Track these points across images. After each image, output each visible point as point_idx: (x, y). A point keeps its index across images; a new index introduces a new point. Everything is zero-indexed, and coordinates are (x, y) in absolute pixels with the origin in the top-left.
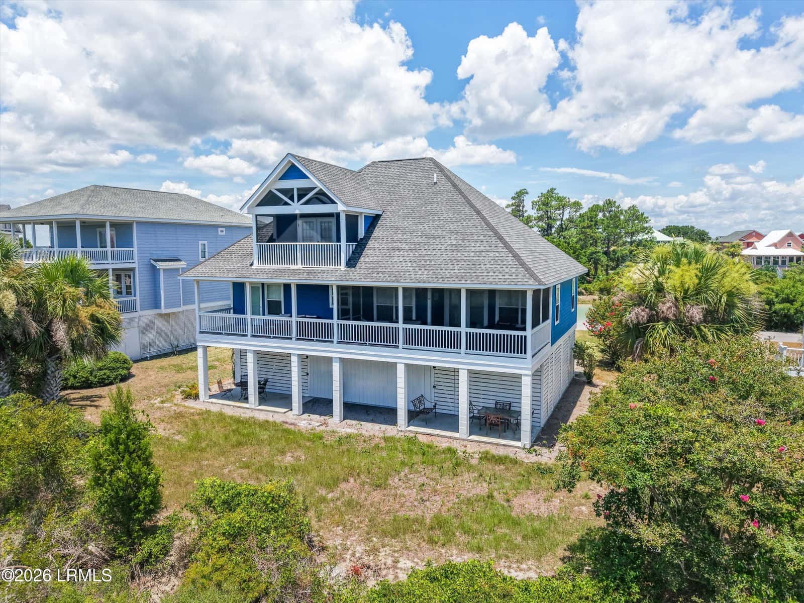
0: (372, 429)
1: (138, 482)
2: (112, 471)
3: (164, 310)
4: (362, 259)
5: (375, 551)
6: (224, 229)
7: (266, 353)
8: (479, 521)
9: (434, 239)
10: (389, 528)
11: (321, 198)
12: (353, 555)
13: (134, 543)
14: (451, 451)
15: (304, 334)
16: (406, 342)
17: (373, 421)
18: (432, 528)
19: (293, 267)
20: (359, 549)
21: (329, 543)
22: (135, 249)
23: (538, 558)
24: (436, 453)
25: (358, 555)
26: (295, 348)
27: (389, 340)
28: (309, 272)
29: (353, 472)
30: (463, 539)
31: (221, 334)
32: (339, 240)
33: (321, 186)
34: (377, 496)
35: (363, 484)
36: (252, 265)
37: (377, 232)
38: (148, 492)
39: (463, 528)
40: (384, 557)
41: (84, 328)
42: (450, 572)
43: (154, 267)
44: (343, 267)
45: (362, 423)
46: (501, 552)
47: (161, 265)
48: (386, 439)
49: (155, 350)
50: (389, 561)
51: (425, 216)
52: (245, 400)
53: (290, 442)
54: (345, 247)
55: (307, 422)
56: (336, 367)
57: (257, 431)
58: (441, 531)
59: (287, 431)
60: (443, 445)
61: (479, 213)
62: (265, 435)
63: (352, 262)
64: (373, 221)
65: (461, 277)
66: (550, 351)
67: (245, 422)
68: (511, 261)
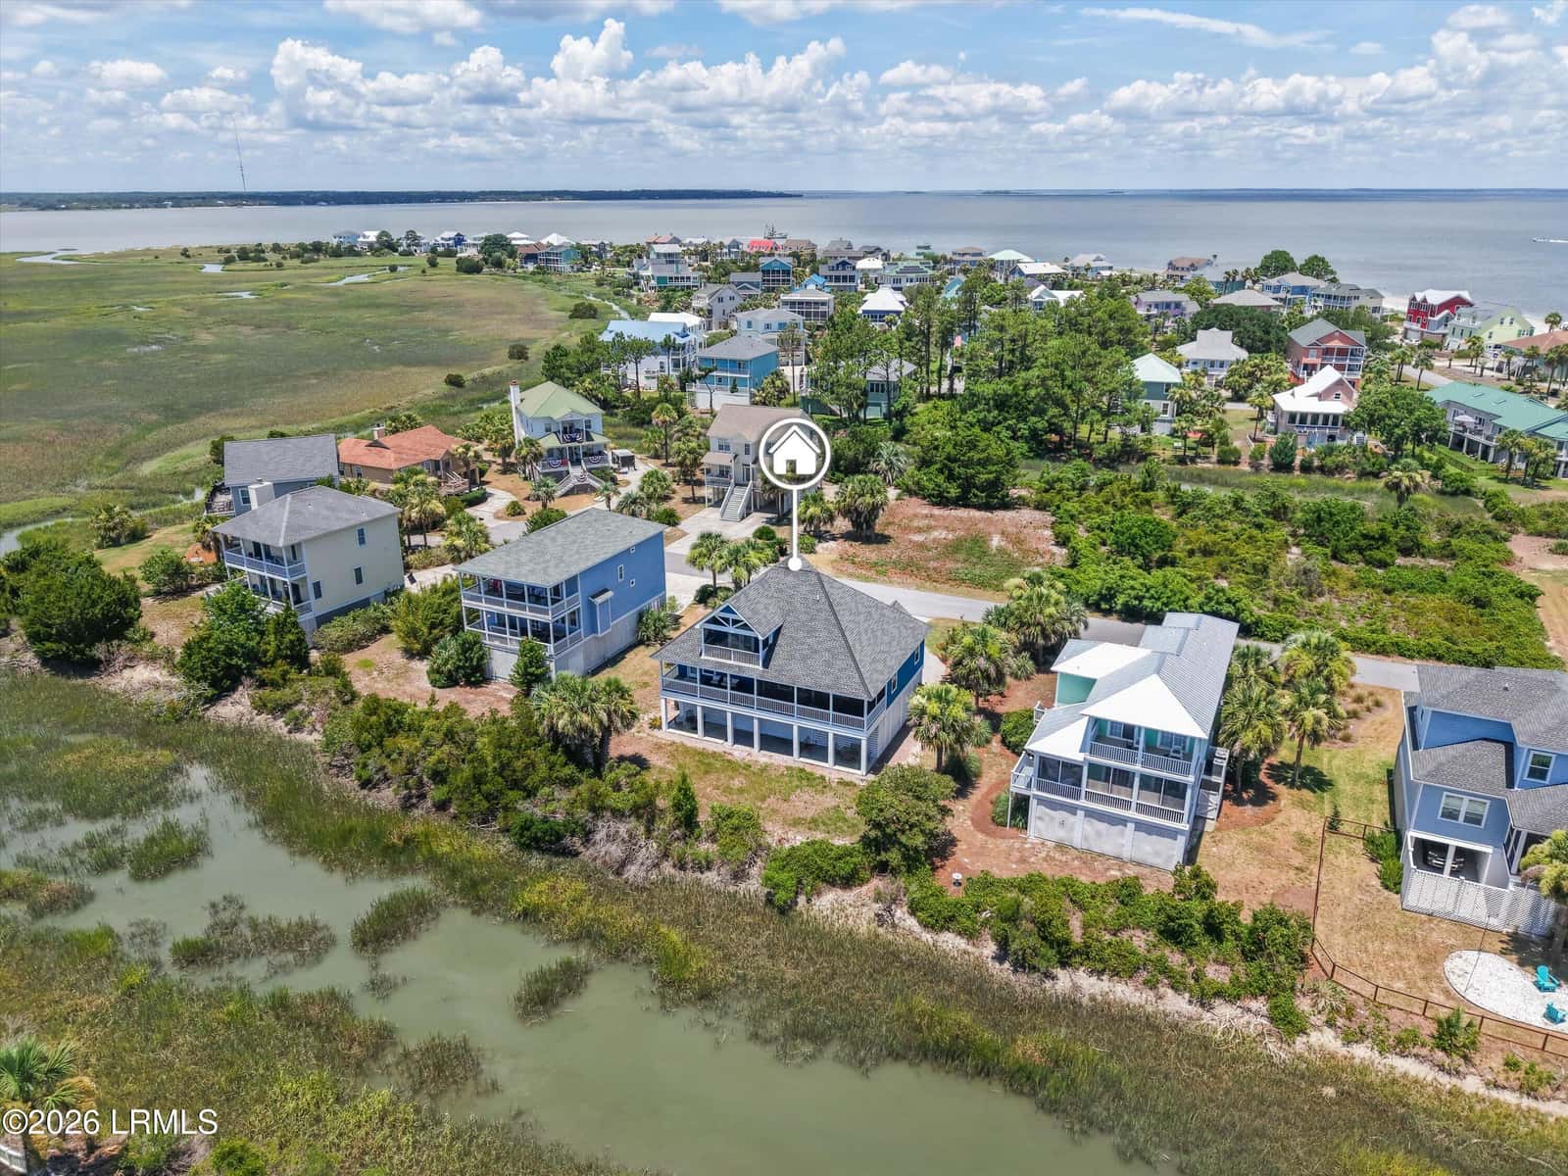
0: (778, 759)
1: (694, 808)
2: (685, 805)
3: (600, 634)
4: (772, 662)
5: (786, 832)
7: (709, 708)
9: (816, 652)
10: (792, 822)
11: (745, 627)
12: (778, 834)
13: (690, 832)
14: (823, 778)
15: (734, 701)
16: (798, 714)
17: (779, 752)
18: (810, 823)
19: (728, 662)
20: (780, 831)
21: (769, 830)
22: (580, 592)
23: (851, 835)
24: (814, 779)
25: (780, 834)
26: (729, 709)
27: (789, 712)
28: (739, 668)
29: (772, 792)
30: (823, 827)
31: (678, 693)
32: (758, 652)
33: (745, 621)
34: (785, 805)
35: (778, 799)
36: (701, 655)
37: (780, 640)
39: (823, 823)
40: (790, 835)
42: (814, 843)
43: (592, 603)
44: (760, 668)
45: (773, 754)
47: (599, 600)
48: (788, 768)
49: (594, 665)
50: (792, 837)
51: (811, 632)
52: (694, 729)
53: (734, 770)
54: (762, 653)
55: (739, 752)
56: (756, 722)
57: (712, 760)
58: (814, 823)
59: (729, 761)
60: (818, 773)
61: (844, 635)
62: (718, 765)
63: (766, 664)
64: (777, 633)
65: (828, 687)
66: (886, 712)
67: (702, 753)
68: (857, 679)
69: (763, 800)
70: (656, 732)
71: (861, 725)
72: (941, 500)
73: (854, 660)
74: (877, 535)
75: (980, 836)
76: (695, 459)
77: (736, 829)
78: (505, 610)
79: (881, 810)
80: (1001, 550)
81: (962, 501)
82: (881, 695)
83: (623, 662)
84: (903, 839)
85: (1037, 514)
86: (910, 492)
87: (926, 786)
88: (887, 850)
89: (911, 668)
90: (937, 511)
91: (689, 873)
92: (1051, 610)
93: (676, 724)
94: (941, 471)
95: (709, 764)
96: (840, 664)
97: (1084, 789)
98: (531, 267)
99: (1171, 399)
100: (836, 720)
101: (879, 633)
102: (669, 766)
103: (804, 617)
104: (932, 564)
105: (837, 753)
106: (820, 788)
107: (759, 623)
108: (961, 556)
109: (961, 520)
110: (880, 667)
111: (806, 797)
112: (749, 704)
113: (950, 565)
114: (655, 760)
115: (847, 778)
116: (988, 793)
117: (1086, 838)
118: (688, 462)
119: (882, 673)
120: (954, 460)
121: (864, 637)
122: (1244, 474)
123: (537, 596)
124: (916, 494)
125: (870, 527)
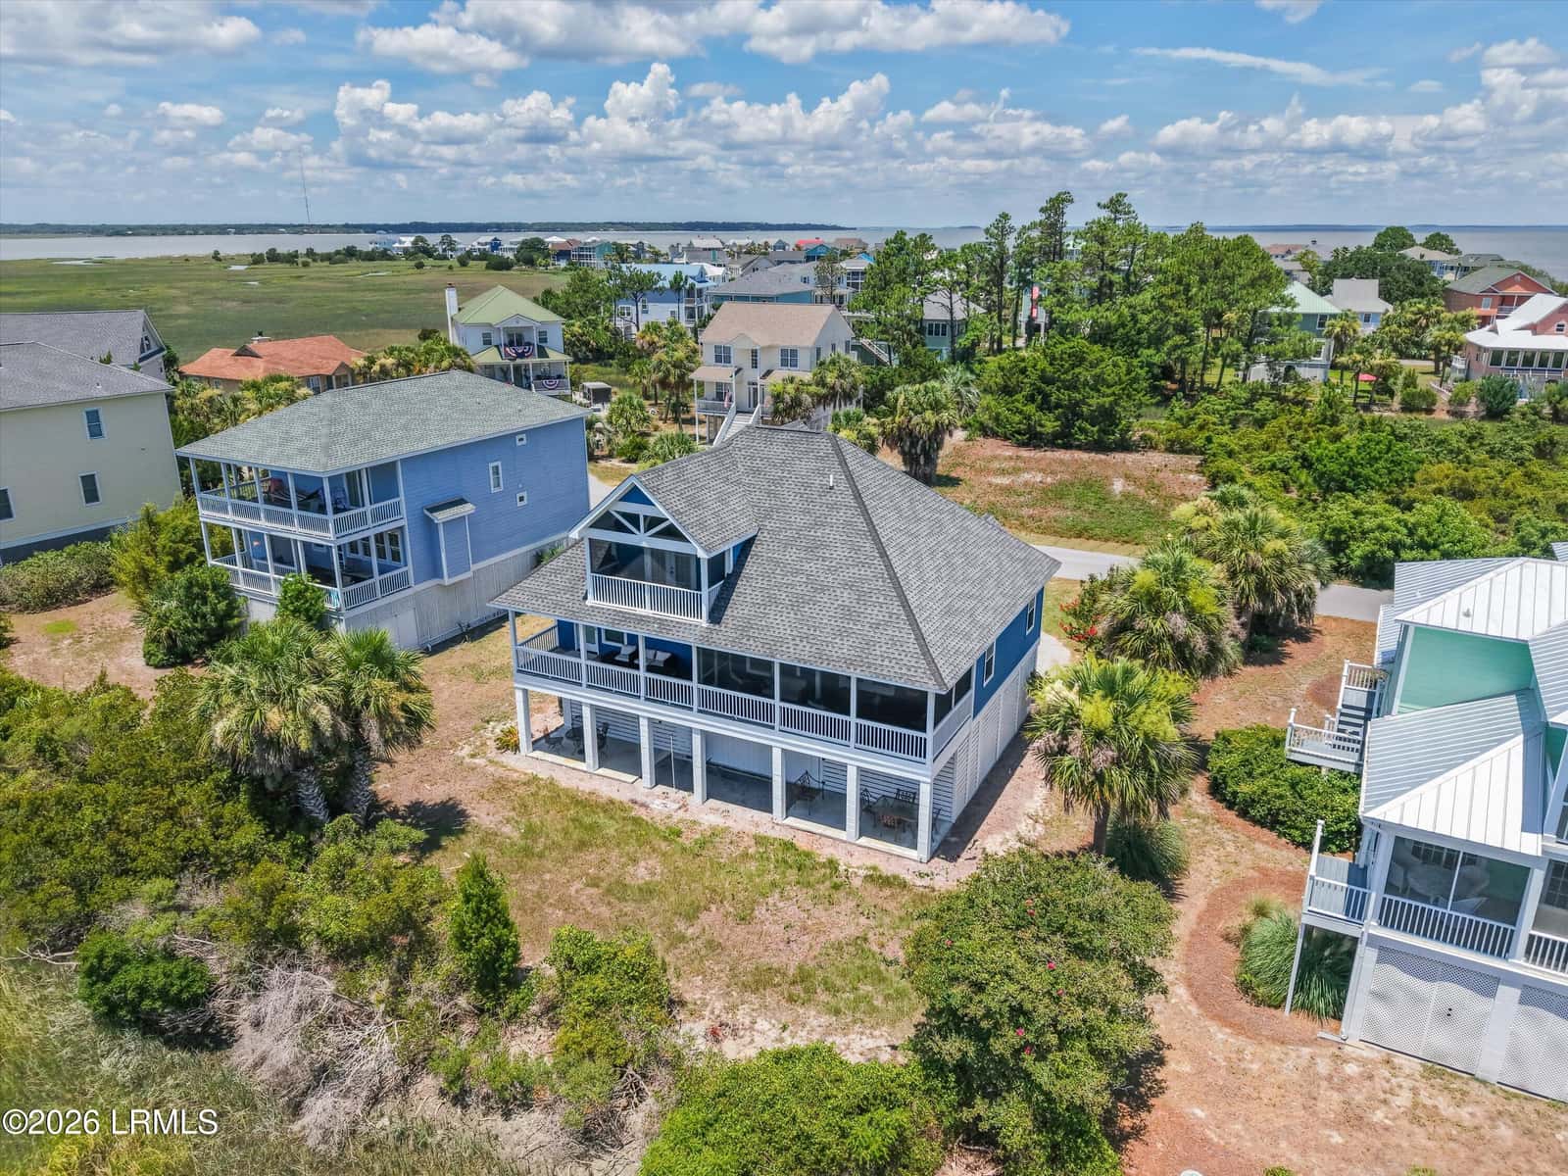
0: (741, 819)
1: (501, 945)
2: (477, 938)
3: (447, 581)
4: (728, 612)
5: (732, 1008)
6: (524, 436)
7: (605, 710)
8: (844, 974)
9: (823, 590)
10: (750, 978)
11: (672, 533)
12: (713, 1013)
13: (499, 998)
14: (832, 864)
15: (655, 694)
16: (783, 723)
17: (744, 803)
18: (794, 983)
19: (640, 611)
20: (719, 1005)
21: (688, 997)
22: (402, 497)
23: (893, 1023)
24: (814, 868)
25: (717, 1012)
26: (645, 711)
27: (764, 718)
28: (661, 622)
29: (715, 896)
30: (823, 997)
31: (547, 677)
32: (699, 588)
33: (671, 520)
34: (741, 931)
35: (727, 915)
36: (585, 598)
37: (751, 568)
38: (510, 953)
39: (826, 983)
40: (743, 1015)
41: (398, 724)
43: (429, 521)
44: (704, 622)
45: (730, 807)
46: (858, 1015)
47: (441, 517)
48: (760, 840)
49: (438, 636)
50: (747, 1021)
51: (814, 548)
52: (580, 754)
53: (642, 842)
54: (707, 593)
55: (661, 803)
56: (697, 740)
57: (602, 819)
58: (802, 986)
59: (637, 821)
60: (825, 852)
61: (883, 554)
62: (611, 829)
63: (716, 615)
64: (744, 549)
65: (849, 663)
66: (971, 725)
67: (585, 803)
68: (912, 646)
69: (691, 917)
70: (508, 758)
71: (919, 749)
72: (1032, 438)
73: (905, 603)
74: (939, 477)
75: (1221, 1034)
76: (682, 377)
77: (601, 1003)
78: (263, 524)
79: (979, 987)
80: (1126, 496)
81: (1063, 440)
82: (963, 685)
83: (495, 634)
84: (1042, 1074)
85: (1172, 458)
86: (985, 431)
87: (1100, 917)
88: (993, 1096)
89: (1019, 638)
90: (1024, 453)
91: (476, 1113)
92: (1273, 545)
93: (550, 742)
94: (1031, 399)
95: (593, 828)
96: (875, 614)
97: (1526, 927)
98: (563, 264)
99: (1328, 335)
100: (866, 739)
101: (958, 560)
102: (507, 829)
103: (799, 520)
104: (1025, 512)
105: (867, 808)
106: (823, 889)
107: (702, 525)
108: (1070, 503)
109: (1062, 462)
110: (963, 624)
111: (791, 912)
112: (681, 700)
113: (1053, 513)
114: (483, 815)
115: (888, 869)
116: (1213, 910)
117: (1515, 1058)
118: (672, 379)
119: (967, 636)
120: (1049, 381)
121: (928, 564)
122: (1442, 422)
123: (310, 497)
124: (995, 435)
125: (930, 460)
